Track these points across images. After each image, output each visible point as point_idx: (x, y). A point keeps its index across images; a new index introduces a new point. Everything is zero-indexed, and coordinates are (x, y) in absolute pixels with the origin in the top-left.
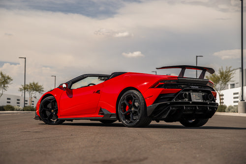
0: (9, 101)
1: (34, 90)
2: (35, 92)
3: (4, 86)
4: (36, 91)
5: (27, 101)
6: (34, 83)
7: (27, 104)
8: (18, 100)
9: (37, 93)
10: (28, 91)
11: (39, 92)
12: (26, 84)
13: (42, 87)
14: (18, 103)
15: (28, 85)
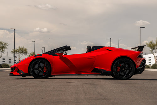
0: (4, 60)
1: (21, 53)
3: (3, 50)
7: (16, 62)
8: (10, 60)
9: (24, 54)
10: (17, 53)
14: (10, 62)
15: (17, 49)
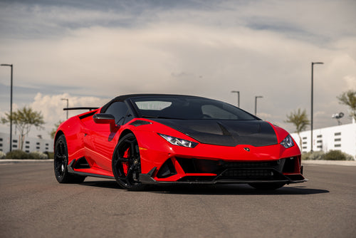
1: (26, 122)
2: (29, 125)
4: (30, 123)
5: (15, 141)
6: (25, 110)
7: (15, 146)
8: (0, 140)
9: (33, 126)
10: (16, 123)
11: (37, 125)
12: (13, 111)
13: (41, 115)
15: (15, 114)
